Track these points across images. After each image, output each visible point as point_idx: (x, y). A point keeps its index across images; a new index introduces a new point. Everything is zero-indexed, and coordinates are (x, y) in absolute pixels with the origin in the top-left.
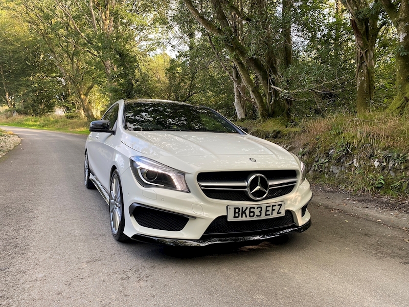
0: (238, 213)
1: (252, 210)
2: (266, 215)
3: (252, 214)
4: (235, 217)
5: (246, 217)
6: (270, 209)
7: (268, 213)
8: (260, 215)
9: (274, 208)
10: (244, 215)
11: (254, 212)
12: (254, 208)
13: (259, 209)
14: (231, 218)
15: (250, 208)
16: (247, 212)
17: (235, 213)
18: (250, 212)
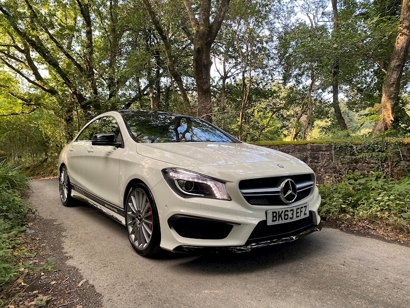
0: (276, 217)
1: (287, 213)
2: (297, 217)
3: (286, 217)
4: (273, 221)
5: (282, 220)
6: (299, 211)
7: (298, 215)
8: (292, 218)
9: (302, 210)
10: (280, 218)
11: (287, 215)
12: (288, 211)
13: (292, 212)
14: (270, 223)
15: (285, 211)
16: (283, 215)
17: (273, 217)
18: (285, 215)
